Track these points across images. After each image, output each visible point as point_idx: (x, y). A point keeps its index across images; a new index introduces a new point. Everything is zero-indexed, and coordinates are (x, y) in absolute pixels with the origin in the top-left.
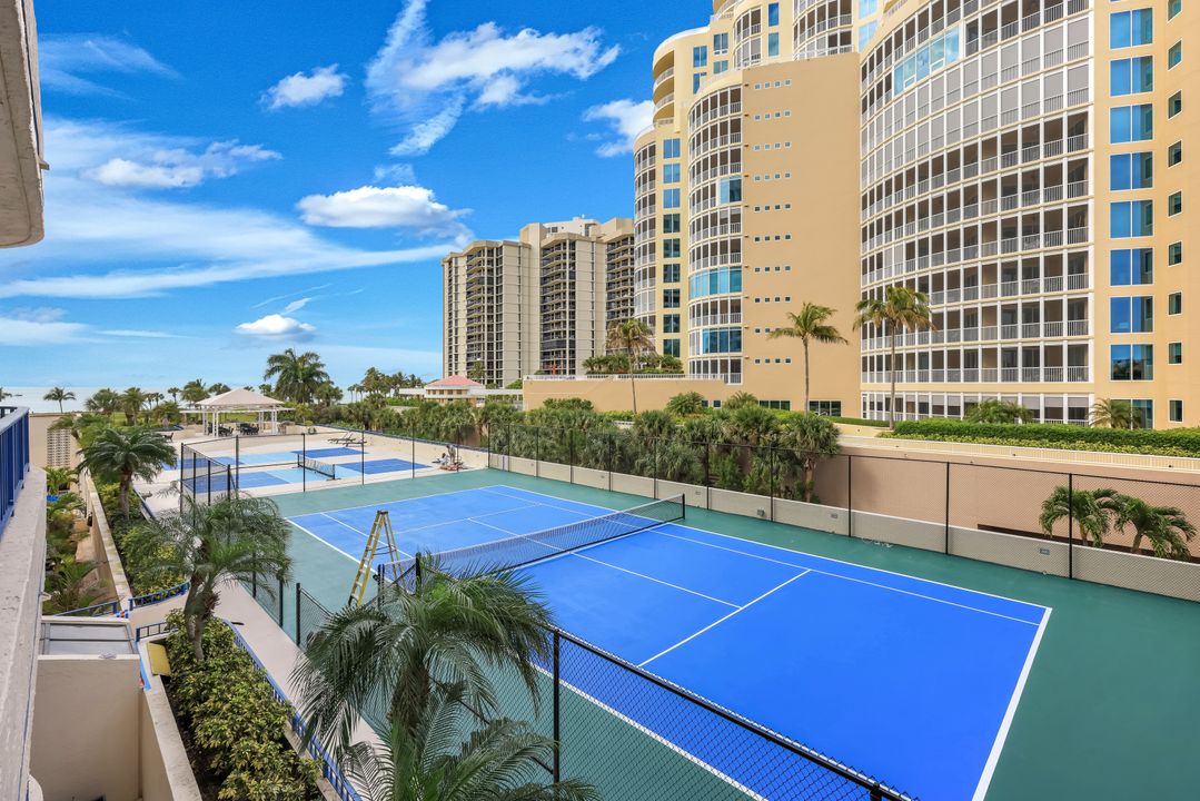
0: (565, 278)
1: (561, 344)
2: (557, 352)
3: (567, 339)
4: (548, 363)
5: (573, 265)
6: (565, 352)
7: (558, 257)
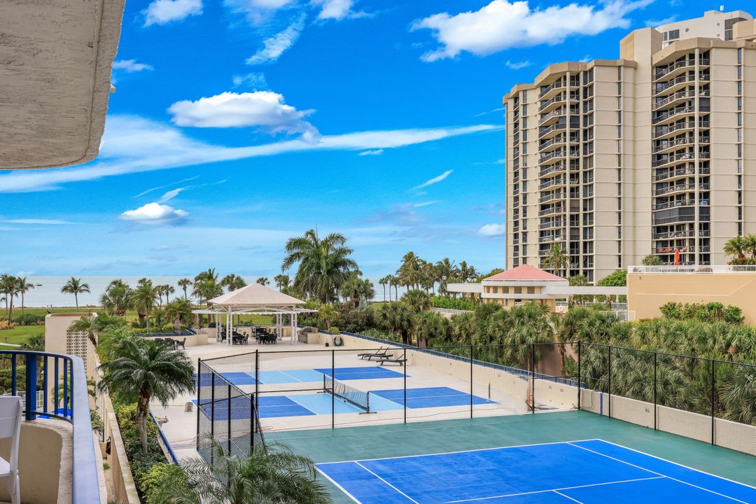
0: (692, 108)
1: (686, 213)
2: (679, 227)
3: (697, 205)
4: (664, 243)
5: (706, 87)
6: (692, 226)
7: (681, 77)
